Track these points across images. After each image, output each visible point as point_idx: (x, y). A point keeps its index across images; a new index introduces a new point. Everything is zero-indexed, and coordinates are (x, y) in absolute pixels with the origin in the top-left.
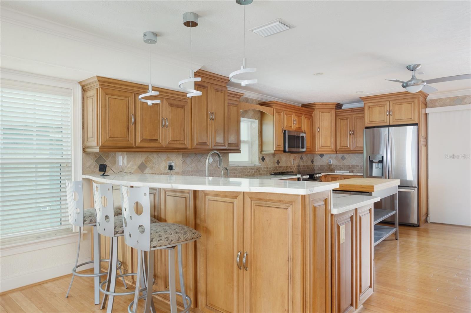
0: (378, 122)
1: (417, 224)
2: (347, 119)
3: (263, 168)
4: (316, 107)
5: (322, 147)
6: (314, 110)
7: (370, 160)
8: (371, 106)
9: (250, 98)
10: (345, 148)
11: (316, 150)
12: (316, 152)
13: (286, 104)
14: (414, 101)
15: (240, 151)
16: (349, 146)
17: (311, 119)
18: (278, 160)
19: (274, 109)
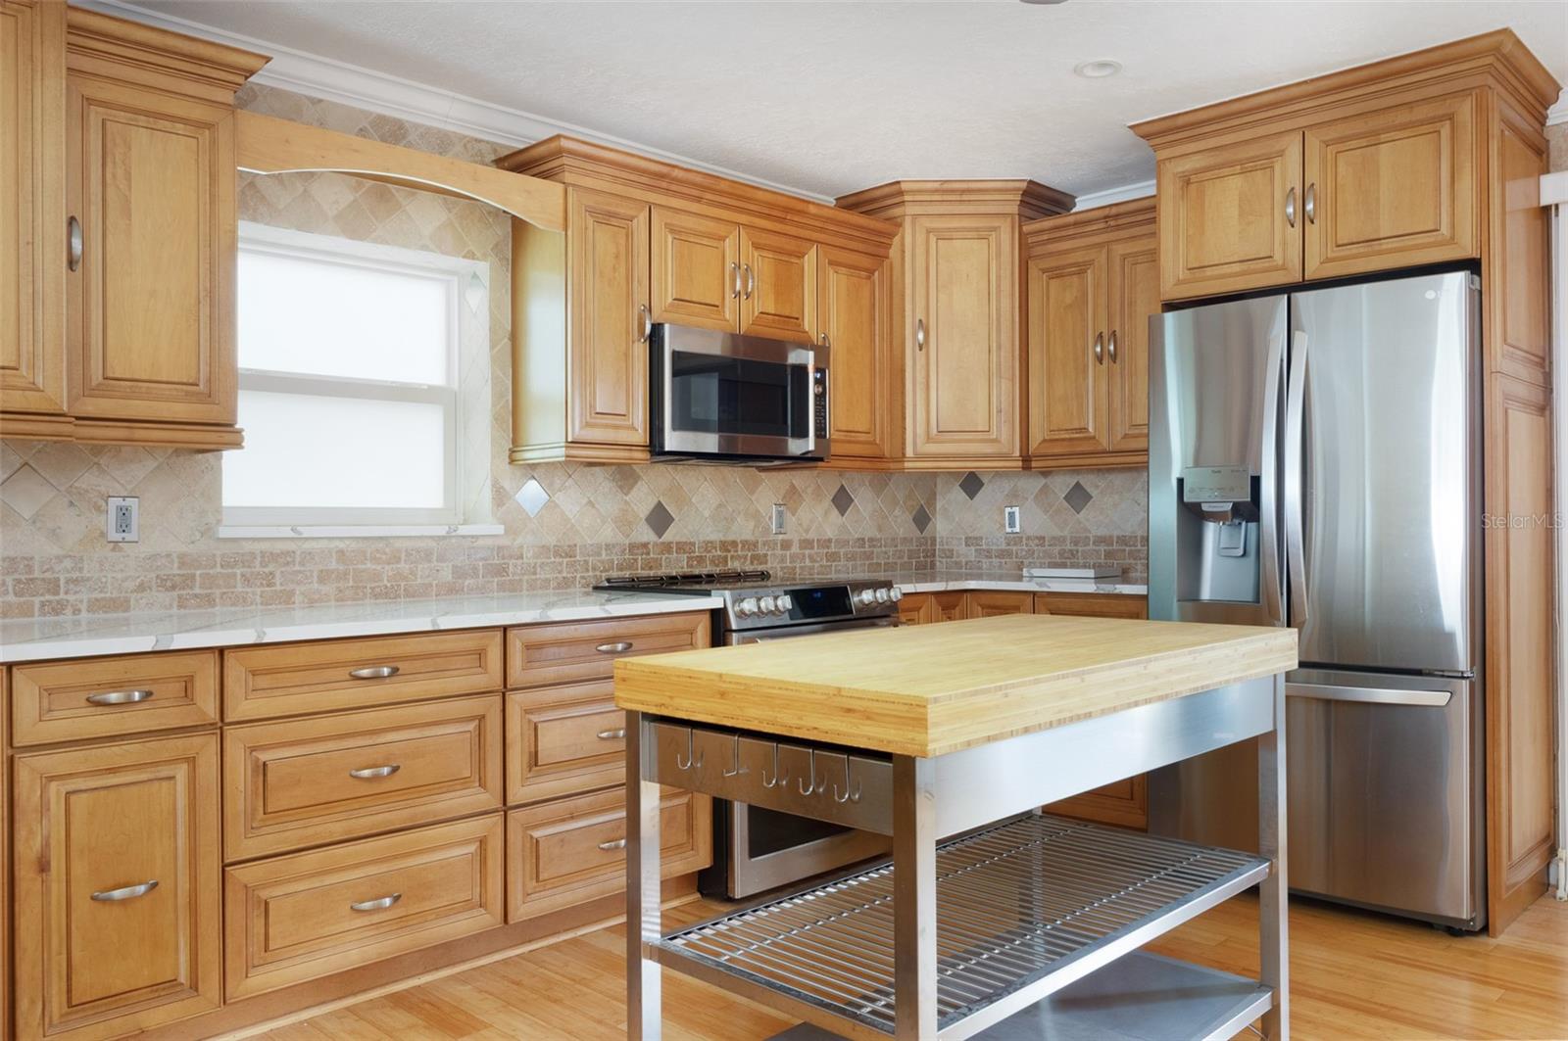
0: (1236, 268)
1: (1472, 919)
2: (1081, 273)
3: (528, 554)
4: (910, 209)
5: (948, 436)
6: (900, 225)
7: (1185, 500)
8: (1197, 172)
9: (417, 126)
10: (1071, 439)
11: (909, 452)
12: (906, 465)
13: (665, 170)
14: (1451, 117)
15: (239, 432)
16: (1090, 430)
17: (876, 274)
18: (659, 505)
19: (570, 189)
